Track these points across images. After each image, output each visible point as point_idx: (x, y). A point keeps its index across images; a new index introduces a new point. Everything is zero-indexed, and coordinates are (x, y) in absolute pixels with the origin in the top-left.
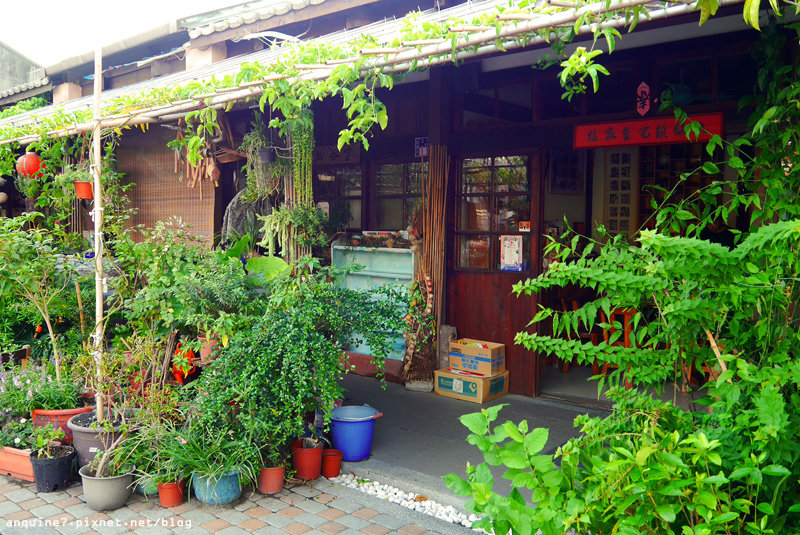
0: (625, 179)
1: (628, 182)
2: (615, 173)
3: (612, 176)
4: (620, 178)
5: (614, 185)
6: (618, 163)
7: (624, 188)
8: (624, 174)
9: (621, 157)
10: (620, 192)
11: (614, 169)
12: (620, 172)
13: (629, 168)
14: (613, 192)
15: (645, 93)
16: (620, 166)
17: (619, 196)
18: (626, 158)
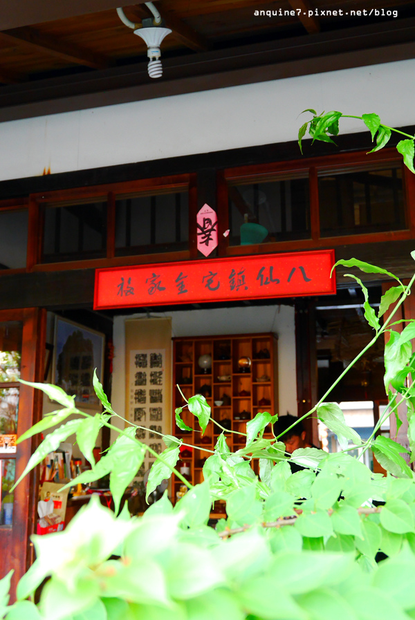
0: (155, 387)
1: (159, 392)
2: (141, 379)
3: (138, 383)
4: (148, 387)
5: (140, 396)
6: (145, 366)
7: (153, 400)
8: (153, 382)
9: (148, 359)
10: (148, 406)
11: (139, 375)
12: (148, 378)
13: (161, 373)
14: (139, 405)
15: (209, 221)
16: (148, 371)
17: (147, 411)
18: (156, 361)
